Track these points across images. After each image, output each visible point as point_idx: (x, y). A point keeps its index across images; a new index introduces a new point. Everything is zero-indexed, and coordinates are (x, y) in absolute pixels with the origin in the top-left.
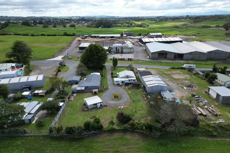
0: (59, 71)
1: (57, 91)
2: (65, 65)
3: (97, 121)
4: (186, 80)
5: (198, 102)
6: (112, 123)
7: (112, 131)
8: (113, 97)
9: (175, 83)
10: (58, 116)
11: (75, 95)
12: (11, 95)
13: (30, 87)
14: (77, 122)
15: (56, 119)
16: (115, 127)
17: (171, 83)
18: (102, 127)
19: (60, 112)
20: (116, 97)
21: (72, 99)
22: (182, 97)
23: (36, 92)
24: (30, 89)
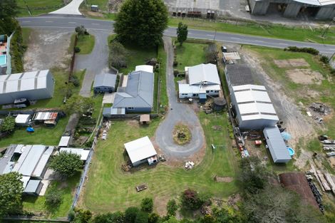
0: (77, 51)
2: (86, 33)
4: (313, 87)
5: (328, 157)
8: (177, 135)
9: (292, 96)
11: (108, 124)
14: (114, 198)
17: (285, 97)
19: (85, 174)
20: (181, 136)
21: (104, 136)
22: (301, 140)
23: (39, 116)
24: (28, 103)
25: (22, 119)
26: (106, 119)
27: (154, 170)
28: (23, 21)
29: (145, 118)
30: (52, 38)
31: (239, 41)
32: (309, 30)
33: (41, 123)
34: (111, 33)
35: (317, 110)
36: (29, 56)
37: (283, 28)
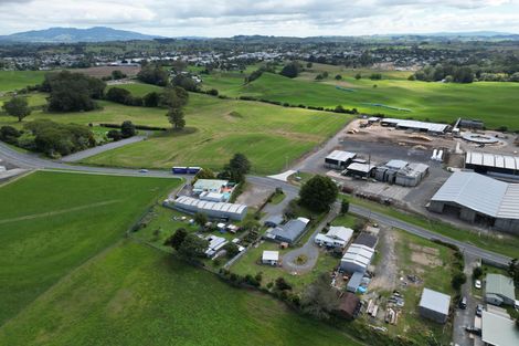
0: (269, 201)
1: (247, 233)
2: (282, 193)
3: (259, 278)
4: (425, 267)
6: (270, 285)
7: (265, 292)
8: (297, 258)
10: (233, 260)
11: (262, 242)
12: (208, 224)
13: (228, 218)
15: (230, 263)
16: (270, 290)
18: (259, 285)
19: (236, 257)
20: (300, 260)
21: (256, 246)
22: (378, 288)
23: (230, 227)
24: (227, 219)
25: (221, 225)
26: (262, 239)
27: (272, 269)
28: (248, 178)
29: (285, 244)
30: (259, 191)
31: (395, 224)
32: (476, 235)
33: (228, 230)
34: (297, 196)
35: (410, 279)
36: (241, 197)
37: (449, 226)
